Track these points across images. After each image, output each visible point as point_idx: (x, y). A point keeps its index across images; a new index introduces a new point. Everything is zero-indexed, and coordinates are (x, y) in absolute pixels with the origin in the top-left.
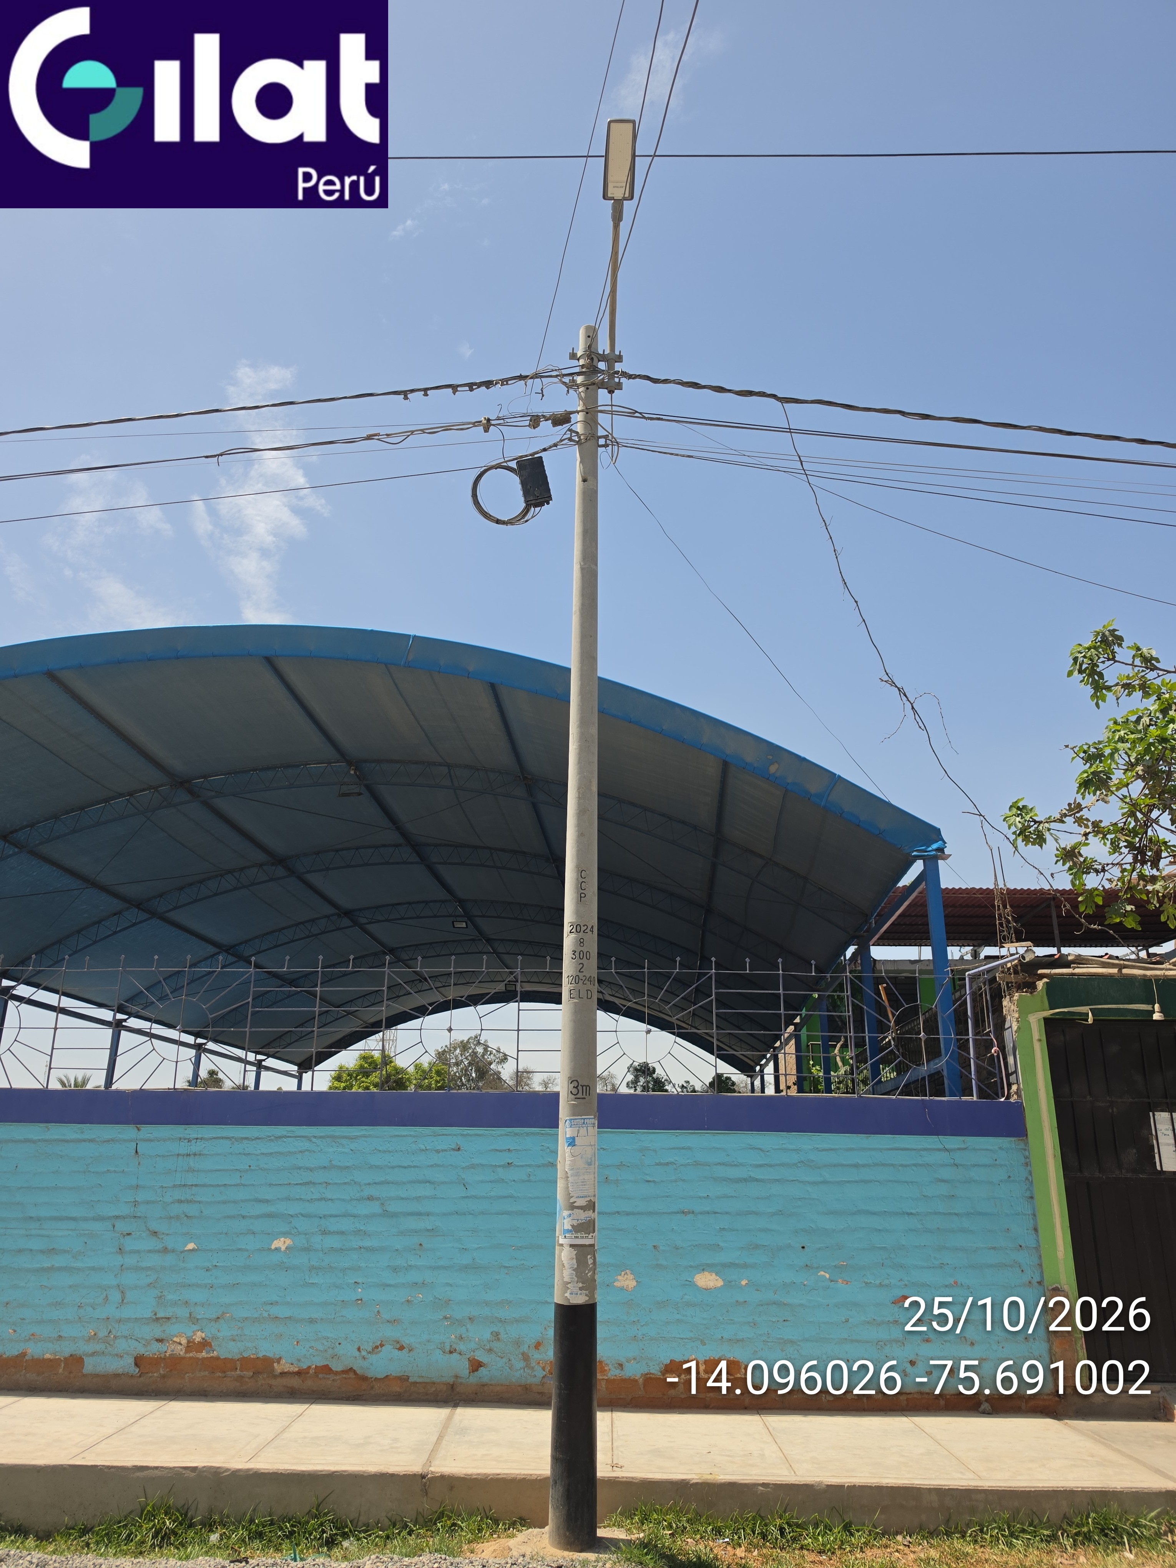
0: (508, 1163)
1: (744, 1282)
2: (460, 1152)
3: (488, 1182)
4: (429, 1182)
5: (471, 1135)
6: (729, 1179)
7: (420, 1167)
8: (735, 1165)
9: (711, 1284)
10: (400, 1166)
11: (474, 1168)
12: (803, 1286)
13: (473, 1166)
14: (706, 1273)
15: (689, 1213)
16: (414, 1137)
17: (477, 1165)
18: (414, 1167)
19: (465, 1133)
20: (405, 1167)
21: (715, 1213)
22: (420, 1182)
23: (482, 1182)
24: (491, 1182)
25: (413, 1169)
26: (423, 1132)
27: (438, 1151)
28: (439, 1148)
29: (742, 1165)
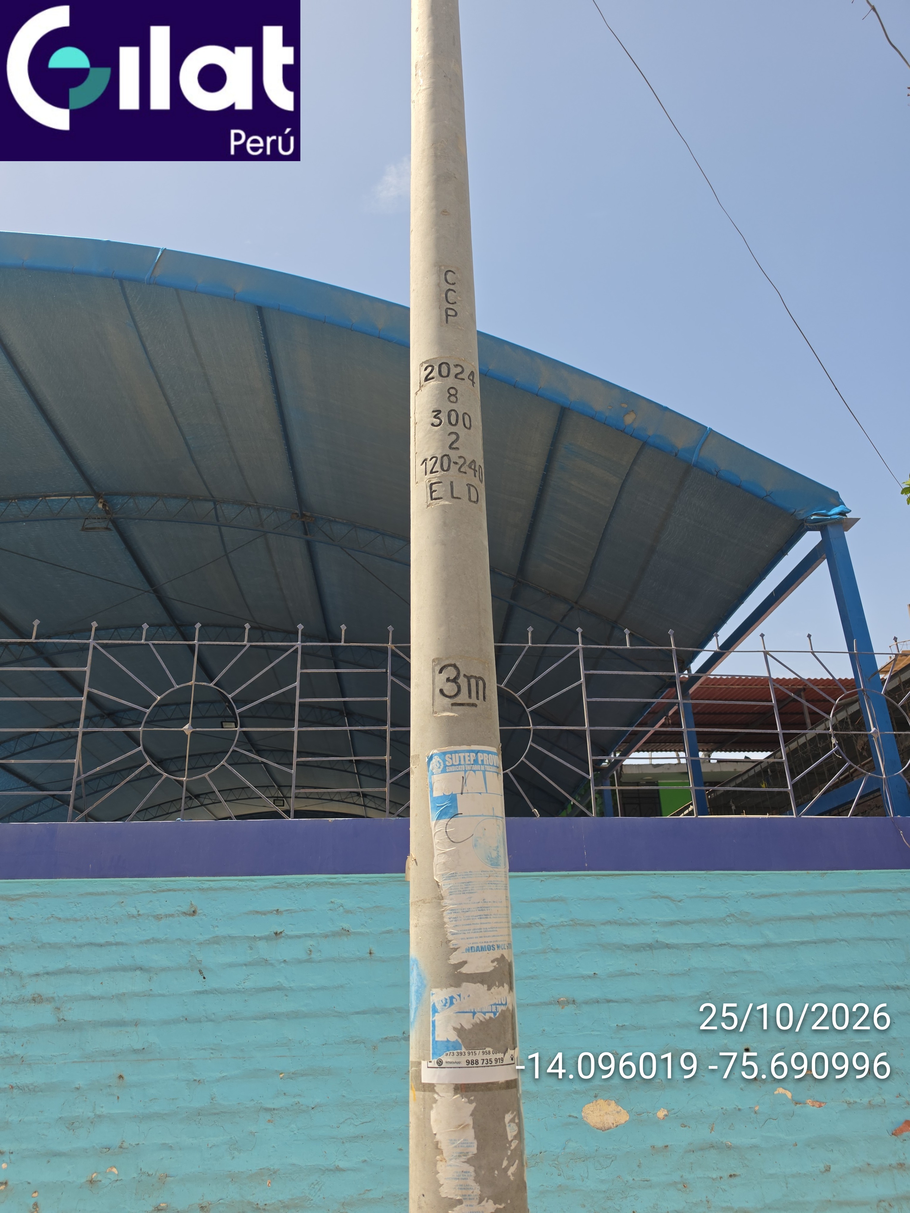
0: (276, 934)
1: (661, 1114)
2: (195, 917)
3: (241, 965)
4: (141, 969)
5: (215, 890)
6: (625, 946)
7: (126, 944)
8: (633, 924)
9: (610, 1120)
10: (91, 944)
11: (218, 943)
12: (753, 1115)
13: (216, 941)
14: (601, 1102)
15: (568, 1002)
16: (120, 894)
17: (225, 937)
18: (117, 944)
19: (206, 886)
20: (101, 945)
21: (609, 1001)
22: (124, 969)
23: (231, 965)
24: (246, 965)
25: (114, 948)
26: (135, 887)
27: (158, 918)
28: (161, 911)
29: (643, 923)
